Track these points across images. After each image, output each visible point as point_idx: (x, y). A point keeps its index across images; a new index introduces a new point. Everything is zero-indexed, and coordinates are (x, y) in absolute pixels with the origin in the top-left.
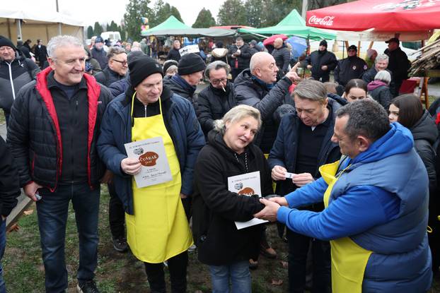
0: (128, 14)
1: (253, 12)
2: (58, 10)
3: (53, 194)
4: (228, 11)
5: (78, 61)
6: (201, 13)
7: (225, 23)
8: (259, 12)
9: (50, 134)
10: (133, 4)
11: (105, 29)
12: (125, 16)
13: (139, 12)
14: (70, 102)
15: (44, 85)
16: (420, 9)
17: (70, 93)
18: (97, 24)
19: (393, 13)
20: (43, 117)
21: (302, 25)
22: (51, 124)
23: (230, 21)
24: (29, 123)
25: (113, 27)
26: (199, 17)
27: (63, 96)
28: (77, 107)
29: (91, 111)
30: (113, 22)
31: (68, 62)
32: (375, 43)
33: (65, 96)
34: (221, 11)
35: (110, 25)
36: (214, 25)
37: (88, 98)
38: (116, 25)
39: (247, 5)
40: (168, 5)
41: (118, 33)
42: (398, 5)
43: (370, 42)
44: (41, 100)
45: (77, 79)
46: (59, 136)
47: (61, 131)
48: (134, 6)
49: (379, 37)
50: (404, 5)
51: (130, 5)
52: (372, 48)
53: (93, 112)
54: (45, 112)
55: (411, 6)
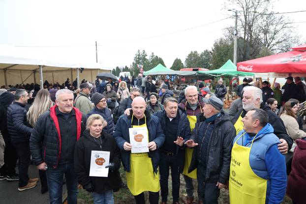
0: (135, 62)
1: (205, 60)
2: (97, 62)
3: (55, 169)
4: (190, 59)
5: (69, 101)
6: (175, 61)
7: (189, 66)
8: (208, 59)
9: (55, 138)
10: (137, 57)
11: (122, 70)
12: (133, 63)
13: (141, 61)
14: (67, 122)
15: (54, 113)
16: (302, 62)
17: (67, 117)
18: (117, 68)
19: (287, 64)
20: (53, 129)
21: (234, 68)
22: (57, 134)
23: (192, 65)
24: (44, 132)
25: (126, 69)
26: (174, 63)
27: (63, 119)
28: (70, 124)
29: (78, 127)
30: (126, 67)
31: (63, 101)
32: (277, 78)
33: (65, 119)
34: (187, 60)
35: (124, 68)
36: (183, 67)
37: (76, 120)
38: (128, 68)
39: (202, 55)
40: (157, 57)
41: (129, 73)
42: (289, 59)
43: (274, 78)
44: (52, 121)
45: (69, 110)
46: (60, 139)
47: (61, 136)
48: (138, 58)
49: (279, 75)
50: (293, 59)
51: (136, 57)
52: (276, 82)
53: (79, 127)
54: (54, 127)
55: (297, 60)
